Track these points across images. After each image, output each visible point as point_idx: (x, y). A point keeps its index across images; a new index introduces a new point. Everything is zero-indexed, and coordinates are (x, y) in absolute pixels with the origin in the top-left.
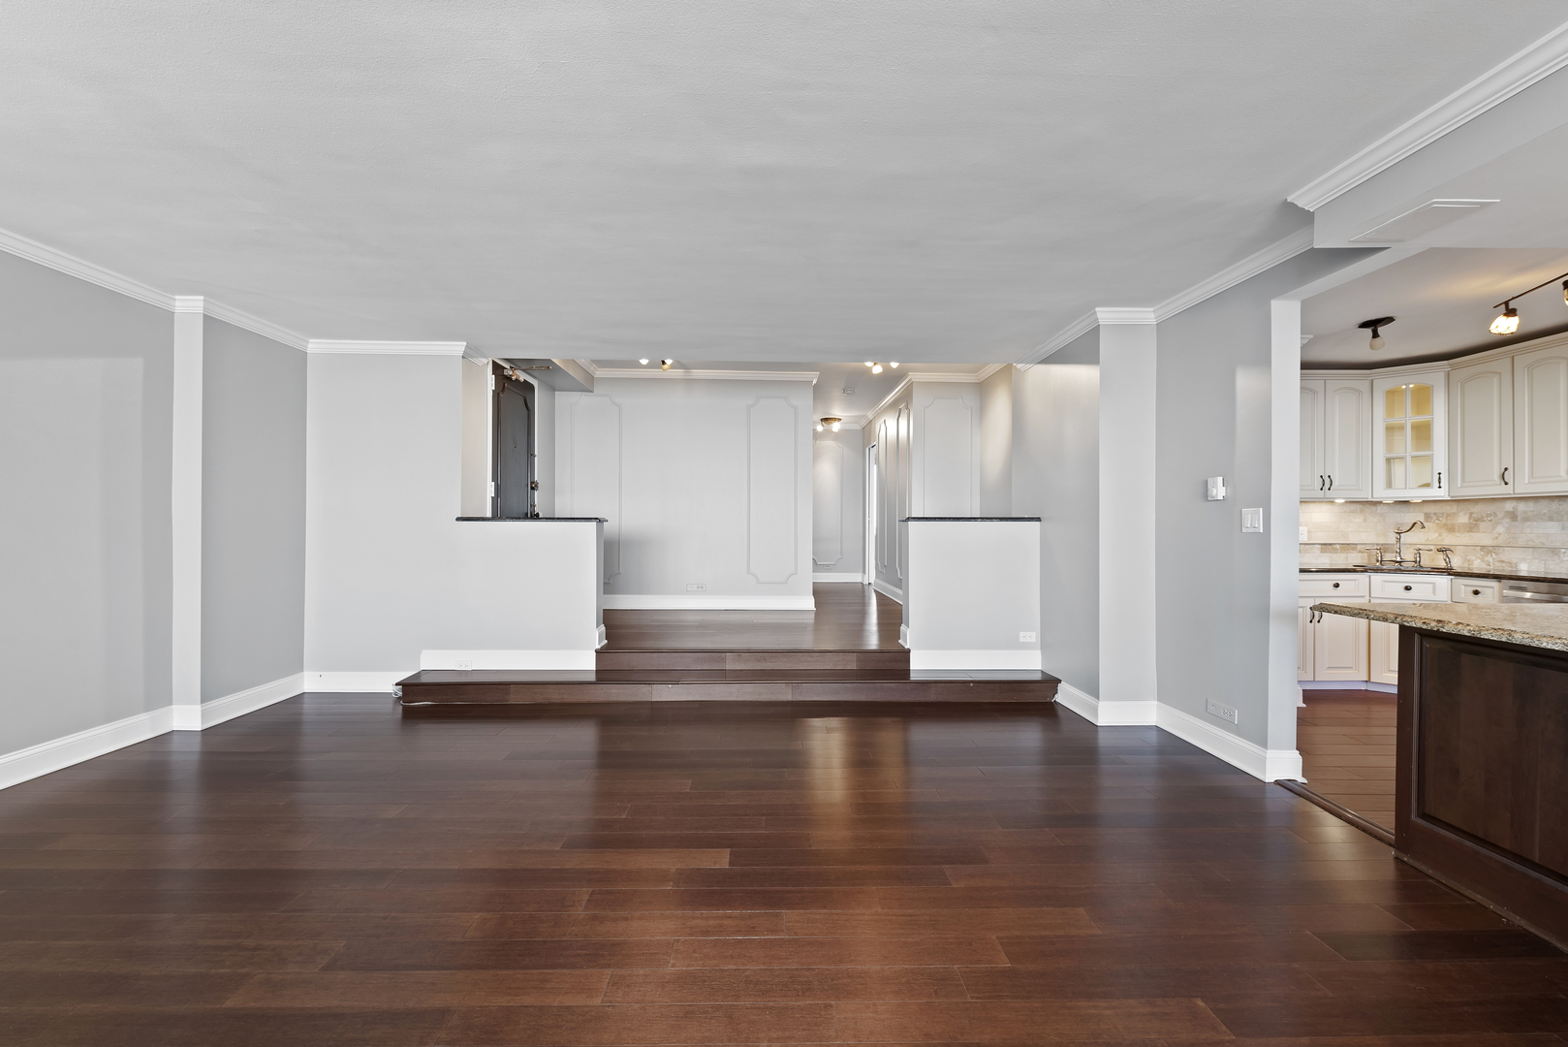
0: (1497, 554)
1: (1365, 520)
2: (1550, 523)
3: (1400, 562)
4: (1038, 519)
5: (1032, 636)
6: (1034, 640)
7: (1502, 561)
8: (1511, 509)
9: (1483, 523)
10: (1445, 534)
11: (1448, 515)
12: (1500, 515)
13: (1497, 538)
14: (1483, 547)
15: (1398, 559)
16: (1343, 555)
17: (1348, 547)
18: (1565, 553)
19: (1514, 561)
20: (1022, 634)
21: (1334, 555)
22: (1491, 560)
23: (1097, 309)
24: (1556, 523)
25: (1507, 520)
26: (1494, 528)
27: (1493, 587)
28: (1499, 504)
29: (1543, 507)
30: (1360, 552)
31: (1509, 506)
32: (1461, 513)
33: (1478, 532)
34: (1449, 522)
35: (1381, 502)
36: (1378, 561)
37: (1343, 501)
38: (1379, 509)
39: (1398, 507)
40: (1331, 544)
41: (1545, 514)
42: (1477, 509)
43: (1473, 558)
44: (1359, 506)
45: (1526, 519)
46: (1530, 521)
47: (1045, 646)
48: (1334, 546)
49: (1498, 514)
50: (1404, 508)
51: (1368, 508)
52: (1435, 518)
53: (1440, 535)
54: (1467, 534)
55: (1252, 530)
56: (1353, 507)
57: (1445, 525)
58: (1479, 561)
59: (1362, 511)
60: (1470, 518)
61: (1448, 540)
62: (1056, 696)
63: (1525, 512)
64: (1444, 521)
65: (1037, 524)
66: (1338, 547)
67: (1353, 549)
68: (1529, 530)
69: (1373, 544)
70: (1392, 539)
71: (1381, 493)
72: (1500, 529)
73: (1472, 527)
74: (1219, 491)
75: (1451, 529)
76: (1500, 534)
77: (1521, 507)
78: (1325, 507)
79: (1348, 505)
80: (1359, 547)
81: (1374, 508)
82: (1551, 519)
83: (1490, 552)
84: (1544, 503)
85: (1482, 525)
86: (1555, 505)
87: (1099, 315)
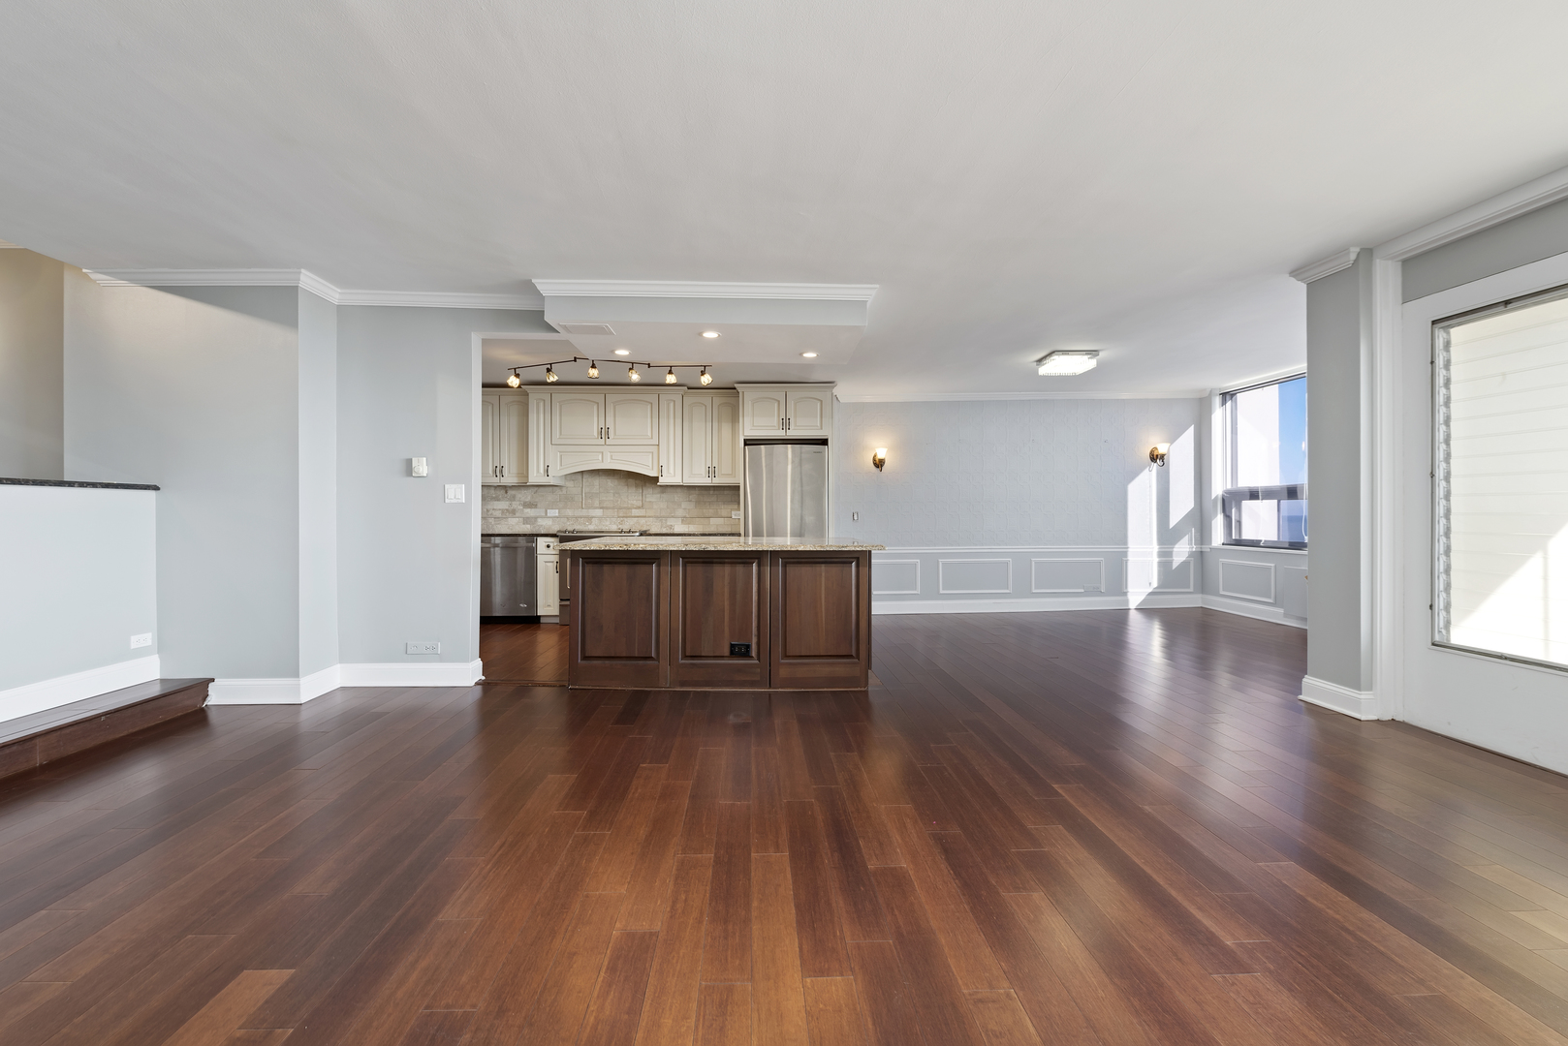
4: (156, 488)
5: (146, 639)
6: (149, 643)
20: (134, 639)
23: (303, 271)
47: (162, 647)
55: (455, 501)
62: (209, 699)
65: (152, 493)
74: (422, 467)
87: (302, 277)
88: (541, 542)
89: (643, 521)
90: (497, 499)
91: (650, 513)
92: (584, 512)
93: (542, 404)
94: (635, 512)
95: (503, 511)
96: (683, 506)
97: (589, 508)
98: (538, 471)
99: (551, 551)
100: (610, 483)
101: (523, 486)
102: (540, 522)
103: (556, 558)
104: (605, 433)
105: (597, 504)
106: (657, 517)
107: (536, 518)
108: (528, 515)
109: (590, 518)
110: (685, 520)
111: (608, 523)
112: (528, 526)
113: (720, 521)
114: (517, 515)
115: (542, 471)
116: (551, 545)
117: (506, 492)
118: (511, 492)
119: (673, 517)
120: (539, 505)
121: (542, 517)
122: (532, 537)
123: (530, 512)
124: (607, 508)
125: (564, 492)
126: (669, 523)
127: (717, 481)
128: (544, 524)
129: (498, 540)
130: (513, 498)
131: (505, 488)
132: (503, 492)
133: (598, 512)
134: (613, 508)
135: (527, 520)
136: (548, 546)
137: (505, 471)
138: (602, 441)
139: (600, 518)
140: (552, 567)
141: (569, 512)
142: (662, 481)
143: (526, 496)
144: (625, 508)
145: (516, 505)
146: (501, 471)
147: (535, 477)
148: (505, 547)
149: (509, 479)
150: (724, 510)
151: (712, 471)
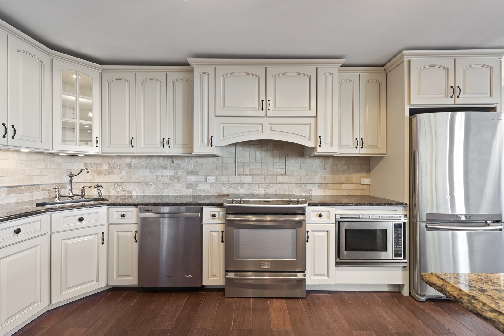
0: (122, 187)
1: (46, 167)
2: (146, 170)
3: (72, 197)
7: (125, 191)
8: (129, 162)
9: (115, 170)
10: (96, 176)
11: (98, 165)
12: (124, 165)
13: (122, 178)
14: (115, 183)
15: (71, 195)
16: (29, 194)
17: (35, 187)
18: (152, 185)
19: (130, 190)
21: (21, 195)
22: (119, 190)
24: (148, 170)
25: (127, 168)
26: (121, 173)
27: (133, 211)
28: (123, 159)
29: (143, 161)
30: (43, 190)
31: (128, 160)
32: (105, 164)
33: (113, 174)
34: (98, 169)
35: (57, 155)
36: (56, 197)
37: (27, 150)
38: (57, 159)
39: (69, 159)
40: (17, 187)
41: (143, 165)
42: (113, 161)
43: (111, 190)
44: (41, 157)
45: (135, 168)
46: (137, 168)
48: (21, 188)
49: (123, 165)
50: (72, 159)
51: (49, 159)
52: (90, 167)
53: (93, 176)
54: (108, 176)
56: (37, 157)
57: (96, 170)
58: (114, 191)
59: (44, 160)
60: (109, 167)
61: (98, 180)
63: (135, 164)
64: (95, 168)
66: (24, 188)
67: (37, 189)
68: (136, 174)
69: (52, 184)
70: (66, 179)
71: (60, 147)
72: (124, 173)
73: (110, 172)
75: (99, 173)
76: (124, 176)
77: (134, 161)
78: (12, 155)
79: (33, 155)
80: (42, 187)
81: (53, 159)
82: (146, 168)
83: (119, 186)
84: (143, 159)
85: (115, 171)
86: (148, 160)
88: (207, 211)
89: (286, 186)
90: (165, 167)
91: (292, 179)
92: (237, 179)
93: (206, 77)
94: (279, 179)
95: (170, 178)
96: (320, 174)
97: (241, 175)
98: (202, 142)
99: (217, 220)
100: (259, 154)
101: (188, 155)
102: (201, 187)
103: (220, 228)
104: (264, 104)
105: (247, 171)
106: (298, 183)
107: (197, 184)
108: (190, 181)
109: (241, 184)
110: (321, 186)
111: (257, 188)
112: (191, 190)
113: (351, 186)
114: (182, 180)
115: (206, 141)
116: (217, 214)
117: (173, 162)
118: (177, 162)
119: (311, 183)
120: (200, 173)
121: (202, 183)
122: (198, 206)
123: (192, 179)
124: (256, 175)
125: (221, 162)
126: (307, 188)
127: (363, 152)
128: (204, 188)
129: (166, 209)
130: (179, 166)
131: (171, 157)
132: (170, 161)
133: (249, 179)
134: (261, 175)
135: (189, 185)
136: (214, 216)
137: (172, 143)
138: (263, 113)
139: (250, 184)
140: (217, 237)
141: (225, 179)
142: (320, 151)
143: (190, 164)
144: (271, 175)
145: (180, 172)
146: (168, 143)
147: (199, 148)
148: (172, 216)
149: (176, 149)
150: (355, 177)
151: (359, 143)
